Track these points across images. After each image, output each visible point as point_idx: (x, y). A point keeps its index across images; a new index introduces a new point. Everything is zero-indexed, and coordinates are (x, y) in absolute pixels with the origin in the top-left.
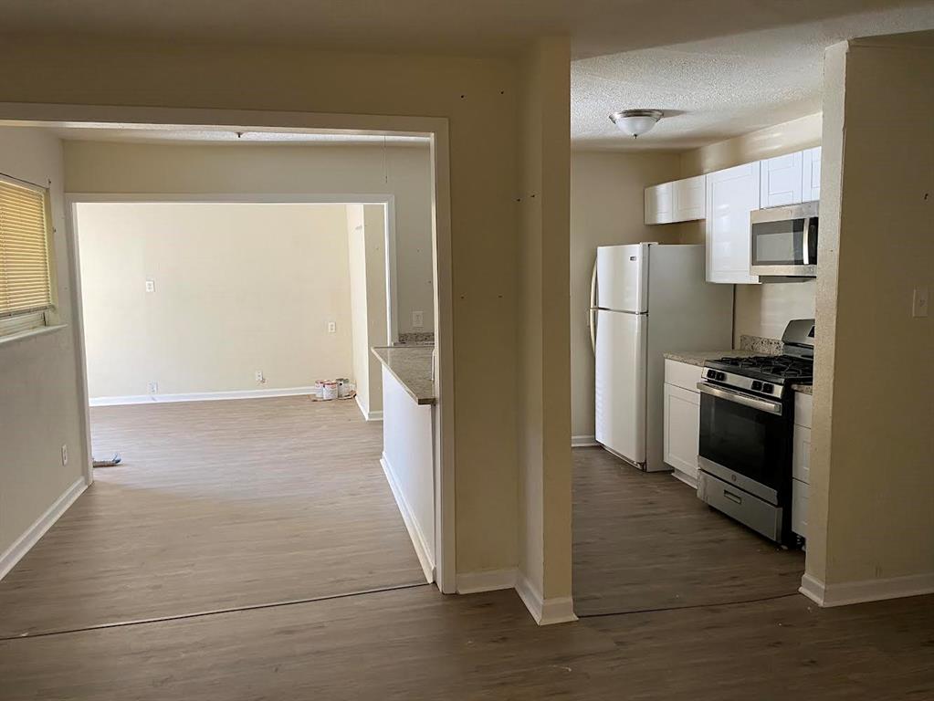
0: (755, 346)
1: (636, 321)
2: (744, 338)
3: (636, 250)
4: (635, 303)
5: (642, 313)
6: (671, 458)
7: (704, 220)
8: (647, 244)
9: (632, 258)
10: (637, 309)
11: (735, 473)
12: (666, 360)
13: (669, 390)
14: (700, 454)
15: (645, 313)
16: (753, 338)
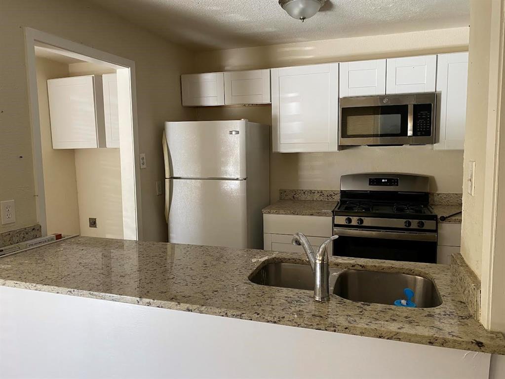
0: (296, 196)
2: (283, 191)
5: (245, 179)
9: (232, 132)
12: (264, 215)
16: (292, 191)
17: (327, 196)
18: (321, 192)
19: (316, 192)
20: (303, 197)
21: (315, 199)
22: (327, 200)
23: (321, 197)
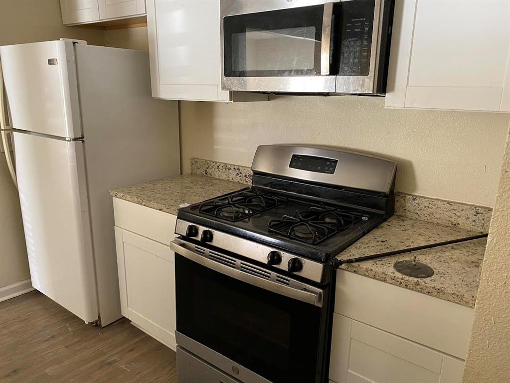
0: (209, 171)
1: (67, 151)
2: (194, 161)
3: (56, 48)
4: (64, 125)
5: (75, 139)
6: (133, 311)
7: (143, 20)
8: (71, 41)
9: (51, 62)
10: (67, 133)
11: (236, 364)
12: (114, 198)
13: (120, 235)
14: (178, 330)
15: (79, 139)
16: (206, 162)
17: (246, 176)
18: (238, 169)
19: (232, 168)
20: (217, 174)
21: (231, 179)
22: (245, 183)
23: (238, 176)
